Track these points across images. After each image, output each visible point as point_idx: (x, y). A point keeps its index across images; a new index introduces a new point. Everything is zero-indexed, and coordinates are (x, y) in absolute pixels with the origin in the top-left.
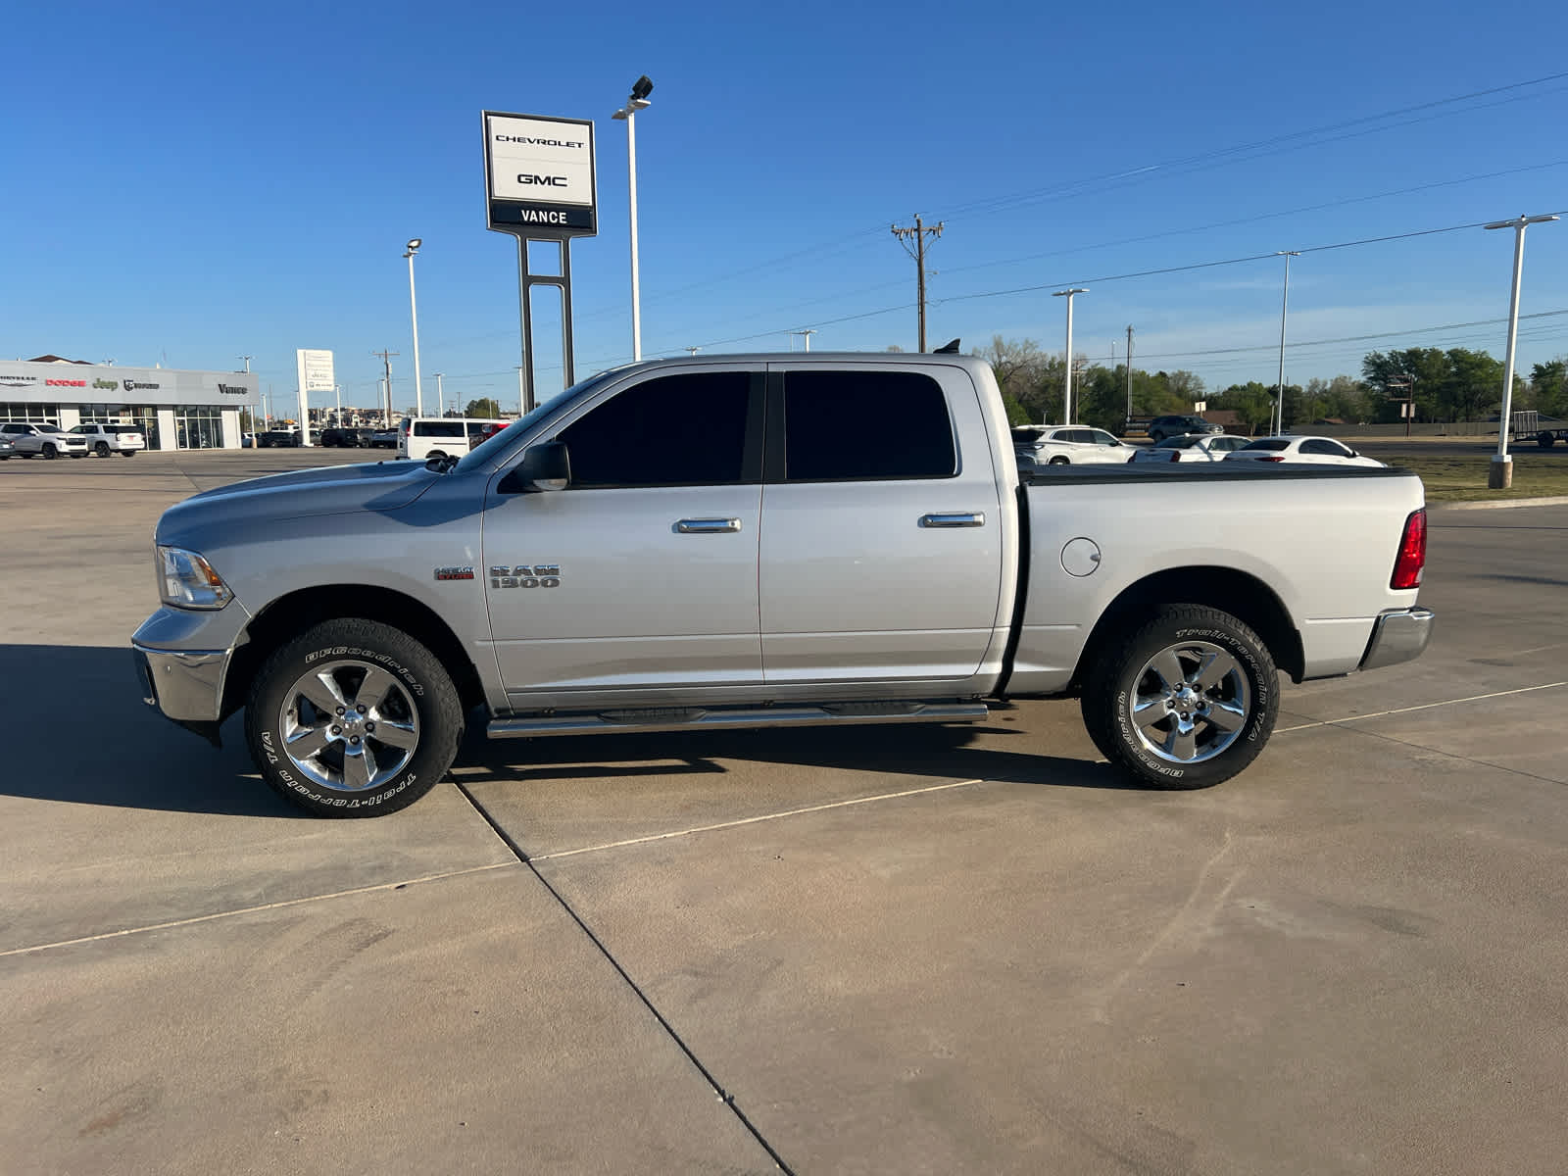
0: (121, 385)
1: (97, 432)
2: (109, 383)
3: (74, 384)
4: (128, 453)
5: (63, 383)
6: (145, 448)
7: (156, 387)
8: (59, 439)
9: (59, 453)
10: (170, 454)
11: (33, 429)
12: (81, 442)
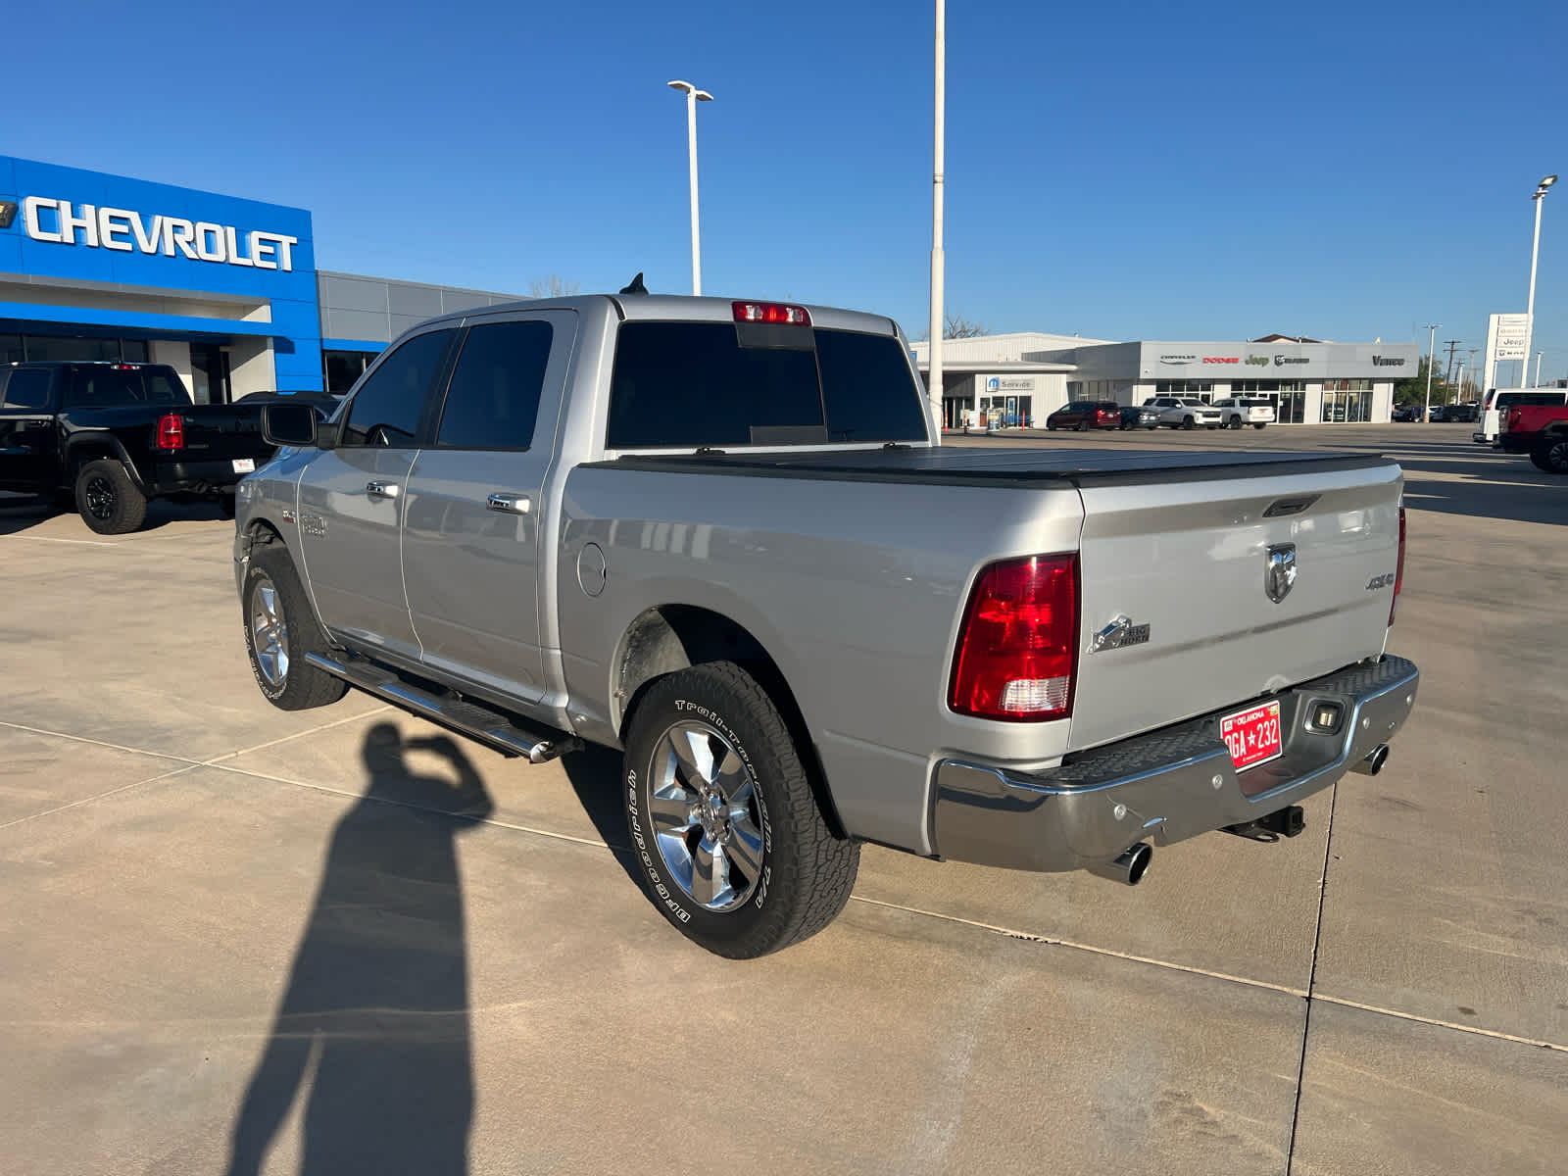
0: (1272, 362)
1: (1234, 406)
2: (1261, 359)
3: (1228, 361)
4: (1259, 426)
5: (1218, 360)
6: (1275, 421)
7: (1306, 361)
8: (1197, 412)
9: (1196, 425)
10: (1311, 428)
11: (1179, 403)
12: (1216, 415)
